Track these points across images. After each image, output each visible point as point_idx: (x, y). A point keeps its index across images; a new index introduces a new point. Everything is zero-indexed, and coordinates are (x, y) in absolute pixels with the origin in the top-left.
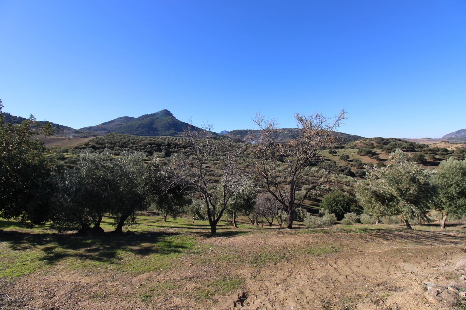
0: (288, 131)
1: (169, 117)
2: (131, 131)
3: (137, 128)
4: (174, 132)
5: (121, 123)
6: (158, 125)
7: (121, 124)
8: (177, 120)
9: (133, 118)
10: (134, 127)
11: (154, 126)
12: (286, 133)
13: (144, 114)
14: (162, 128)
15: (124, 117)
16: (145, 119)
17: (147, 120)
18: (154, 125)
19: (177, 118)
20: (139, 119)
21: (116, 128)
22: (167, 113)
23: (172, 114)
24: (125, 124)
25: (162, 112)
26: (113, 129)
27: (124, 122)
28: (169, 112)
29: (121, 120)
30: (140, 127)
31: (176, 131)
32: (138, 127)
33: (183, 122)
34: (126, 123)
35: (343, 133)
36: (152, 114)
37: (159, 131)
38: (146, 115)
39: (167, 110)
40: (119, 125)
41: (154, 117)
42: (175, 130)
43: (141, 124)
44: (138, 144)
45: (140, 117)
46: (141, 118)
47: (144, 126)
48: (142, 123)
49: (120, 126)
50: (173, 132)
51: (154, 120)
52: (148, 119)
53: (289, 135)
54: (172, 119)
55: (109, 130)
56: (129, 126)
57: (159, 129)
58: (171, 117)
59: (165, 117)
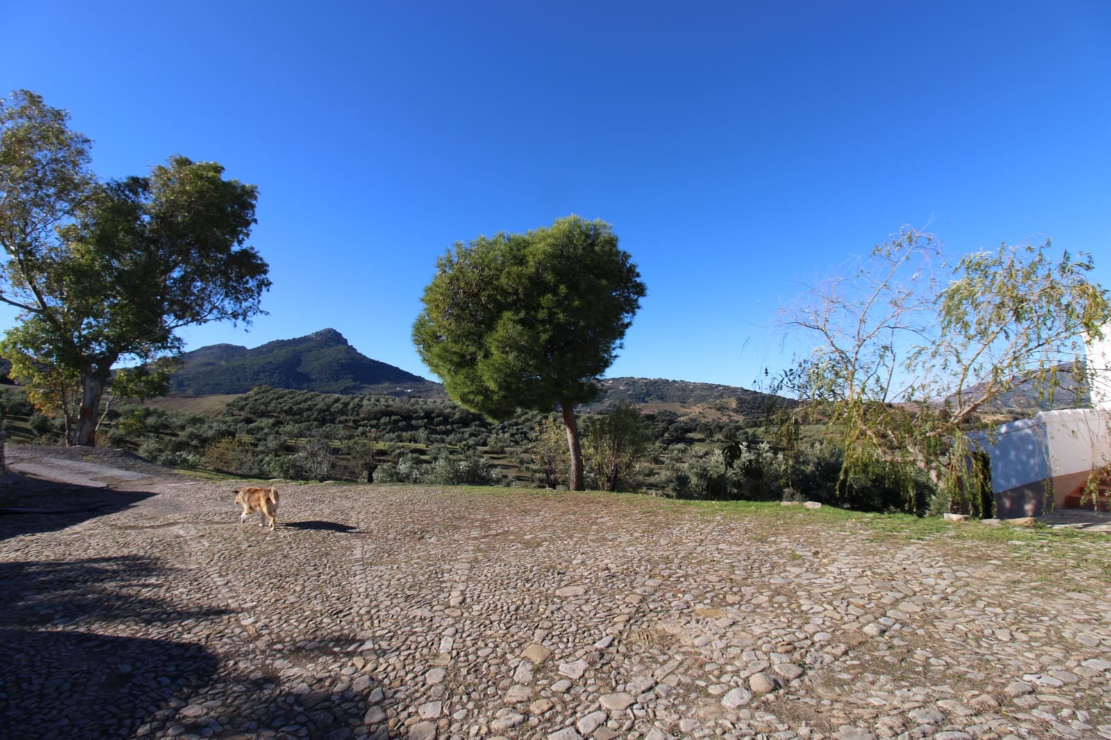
0: (626, 384)
1: (340, 347)
2: (238, 380)
3: (257, 373)
4: (352, 384)
5: (213, 361)
6: (310, 365)
7: (213, 364)
8: (361, 354)
9: (243, 348)
10: (247, 370)
11: (300, 369)
12: (621, 387)
13: (274, 339)
14: (320, 373)
15: (219, 346)
16: (275, 352)
17: (282, 354)
18: (301, 367)
19: (359, 351)
20: (259, 351)
21: (198, 373)
22: (332, 338)
23: (346, 341)
24: (223, 363)
25: (321, 334)
26: (191, 376)
27: (221, 359)
28: (340, 335)
29: (212, 353)
30: (264, 371)
31: (358, 383)
32: (259, 372)
33: (373, 361)
34: (227, 361)
35: (747, 391)
36: (294, 340)
37: (314, 381)
38: (278, 341)
39: (334, 331)
40: (208, 364)
41: (302, 347)
42: (354, 380)
43: (268, 363)
44: (358, 414)
45: (263, 346)
46: (265, 349)
47: (275, 369)
48: (269, 360)
49: (210, 368)
50: (350, 383)
51: (301, 352)
52: (284, 350)
53: (630, 392)
54: (348, 353)
55: (180, 378)
56: (234, 369)
57: (313, 377)
58: (346, 346)
59: (329, 346)
